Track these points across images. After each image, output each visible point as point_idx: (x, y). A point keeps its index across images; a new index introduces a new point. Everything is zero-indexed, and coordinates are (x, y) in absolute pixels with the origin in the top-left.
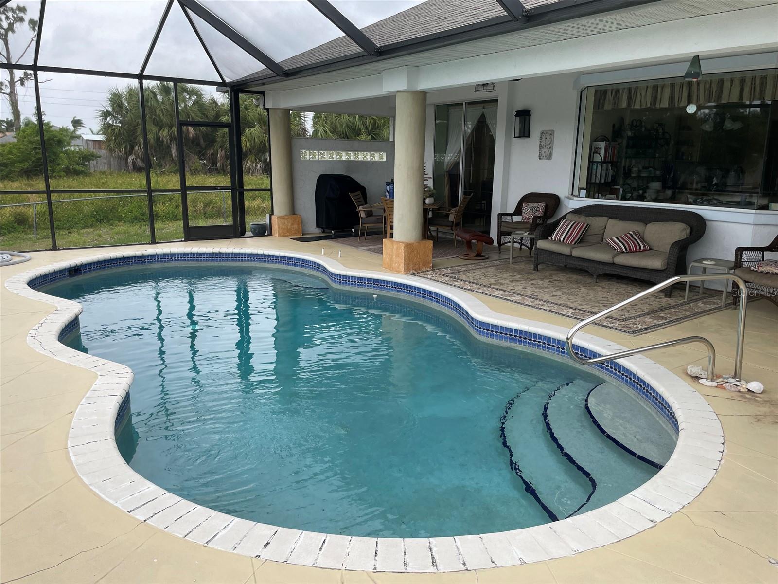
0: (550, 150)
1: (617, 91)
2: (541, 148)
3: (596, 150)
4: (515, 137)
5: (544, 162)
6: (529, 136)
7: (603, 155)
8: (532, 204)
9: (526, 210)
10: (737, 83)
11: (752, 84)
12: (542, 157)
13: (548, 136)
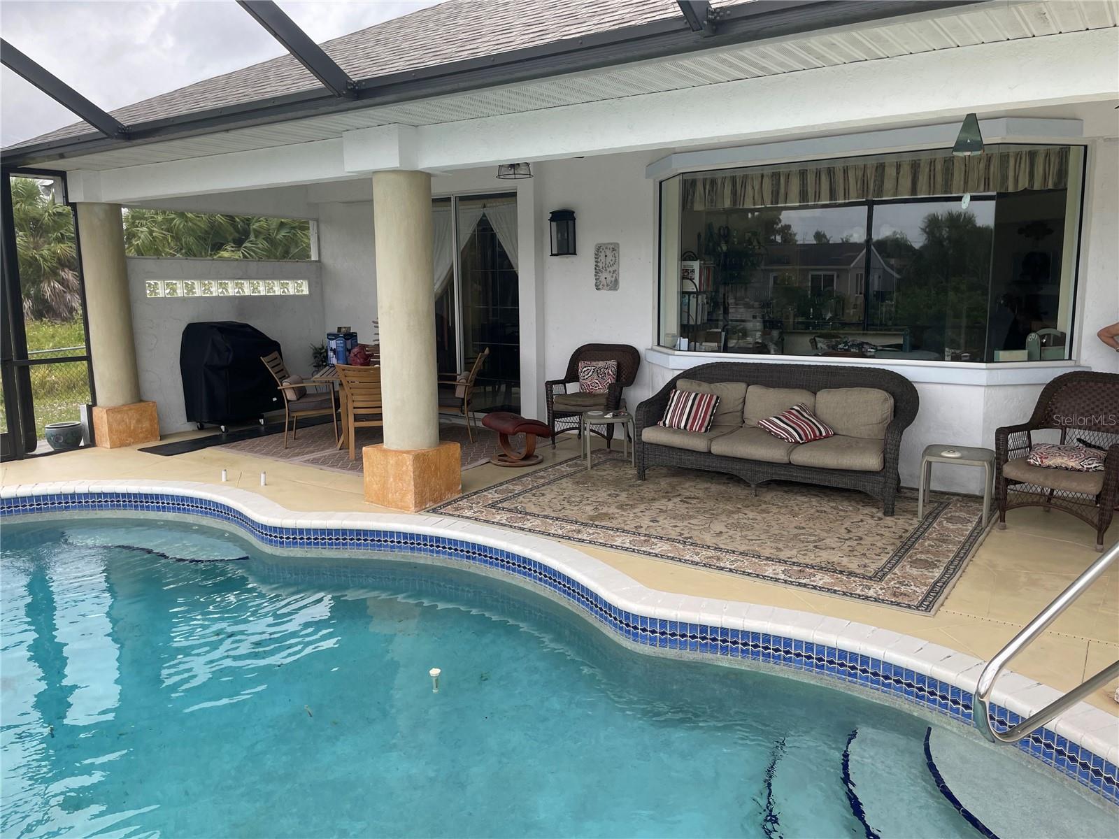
0: (614, 275)
1: (713, 182)
2: (598, 271)
3: (686, 274)
4: (552, 255)
5: (606, 294)
6: (575, 253)
7: (697, 281)
8: (594, 363)
9: (586, 373)
10: (906, 169)
11: (930, 171)
12: (601, 287)
13: (609, 253)
